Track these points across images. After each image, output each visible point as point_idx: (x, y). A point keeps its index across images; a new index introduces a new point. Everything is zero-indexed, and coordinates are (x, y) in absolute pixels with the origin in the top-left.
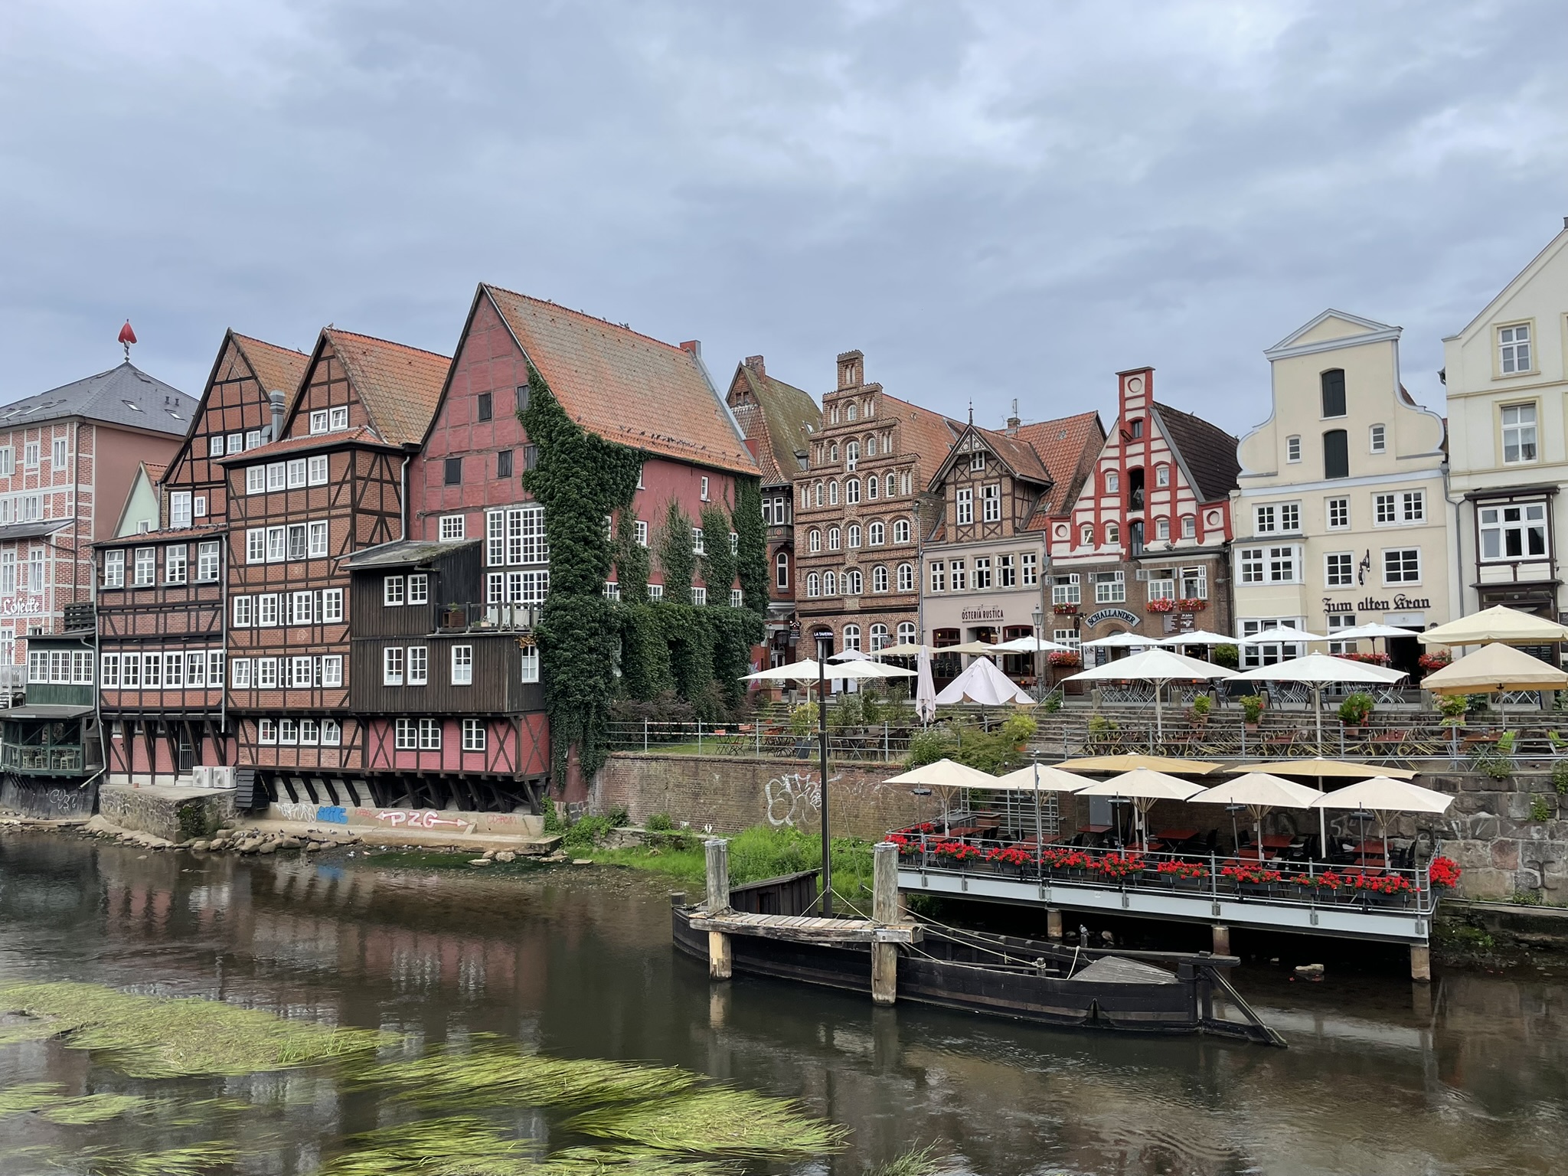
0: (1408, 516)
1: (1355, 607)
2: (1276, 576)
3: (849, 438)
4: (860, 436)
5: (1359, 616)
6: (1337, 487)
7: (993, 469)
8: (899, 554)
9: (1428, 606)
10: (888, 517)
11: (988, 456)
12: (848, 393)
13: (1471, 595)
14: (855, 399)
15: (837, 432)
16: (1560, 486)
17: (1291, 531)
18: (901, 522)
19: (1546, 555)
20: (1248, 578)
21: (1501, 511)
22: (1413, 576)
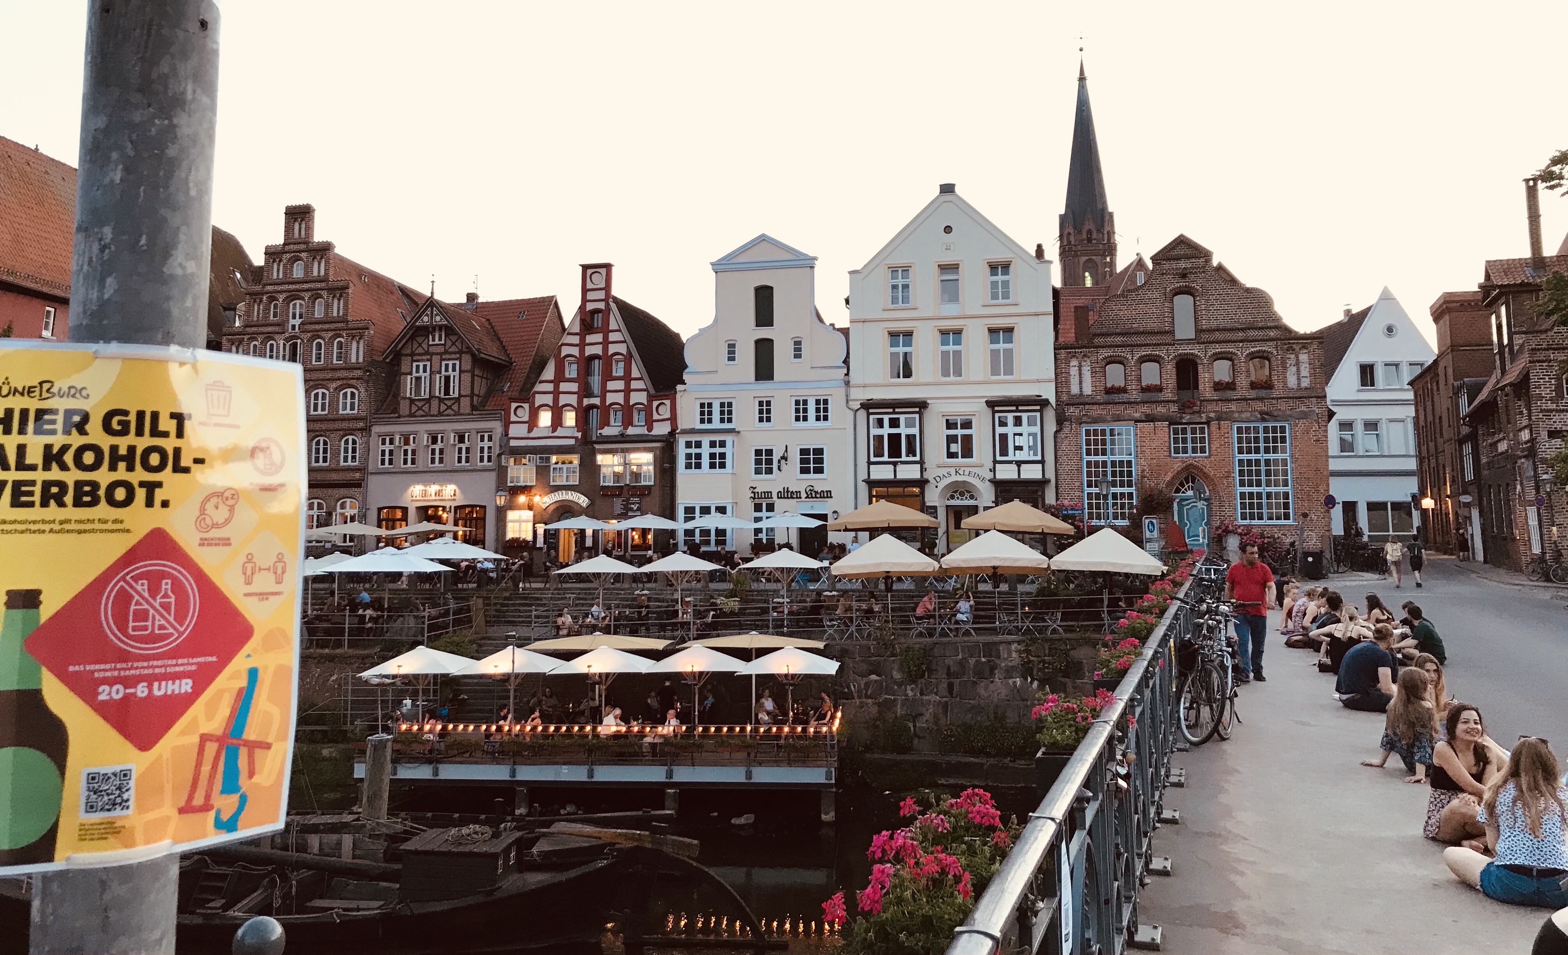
0: (818, 419)
1: (775, 496)
2: (712, 466)
3: (293, 296)
4: (307, 295)
5: (779, 504)
6: (764, 389)
7: (454, 344)
8: (345, 425)
9: (831, 497)
10: (334, 385)
11: (449, 330)
12: (296, 247)
13: (863, 489)
14: (304, 255)
15: (280, 288)
16: (929, 401)
17: (726, 426)
18: (349, 391)
19: (917, 458)
20: (688, 466)
21: (886, 418)
22: (819, 470)
